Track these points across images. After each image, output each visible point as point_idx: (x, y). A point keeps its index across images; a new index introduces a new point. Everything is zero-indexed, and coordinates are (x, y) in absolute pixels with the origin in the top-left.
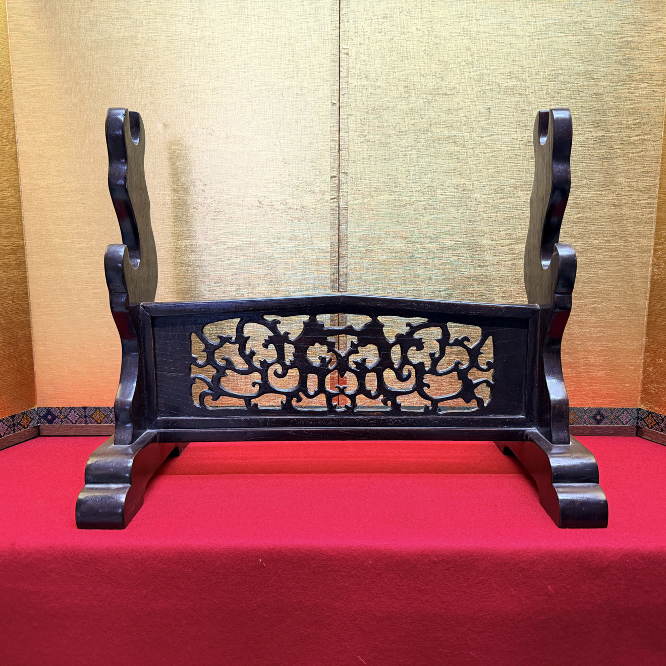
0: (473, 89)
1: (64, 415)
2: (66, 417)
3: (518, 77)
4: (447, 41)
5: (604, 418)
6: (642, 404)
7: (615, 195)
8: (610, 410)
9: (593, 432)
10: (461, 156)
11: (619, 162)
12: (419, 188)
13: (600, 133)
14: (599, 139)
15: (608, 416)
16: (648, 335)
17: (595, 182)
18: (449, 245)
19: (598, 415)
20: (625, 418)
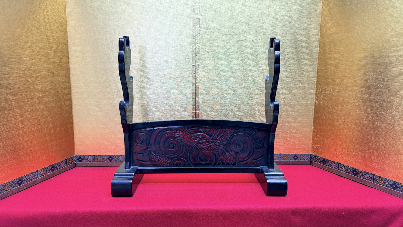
0: (247, 33)
1: (86, 158)
3: (264, 28)
4: (237, 14)
5: (297, 157)
6: (312, 152)
7: (301, 73)
8: (300, 154)
9: (293, 163)
10: (242, 58)
11: (302, 60)
12: (226, 70)
13: (295, 50)
14: (295, 52)
15: (299, 157)
16: (314, 126)
17: (293, 68)
18: (238, 91)
19: (295, 157)
20: (305, 157)
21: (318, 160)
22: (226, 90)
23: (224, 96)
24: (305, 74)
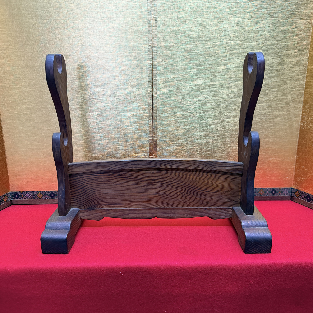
0: (217, 38)
1: (24, 195)
2: (24, 196)
3: (239, 32)
5: (276, 192)
6: (294, 186)
7: (284, 89)
8: (279, 189)
9: (271, 199)
10: (211, 71)
11: (287, 73)
12: (191, 86)
13: (278, 59)
14: (278, 62)
15: (278, 192)
16: (298, 154)
17: (275, 83)
18: (206, 113)
19: (274, 191)
20: (286, 192)
21: (301, 195)
22: (190, 112)
23: (188, 119)
24: (289, 91)
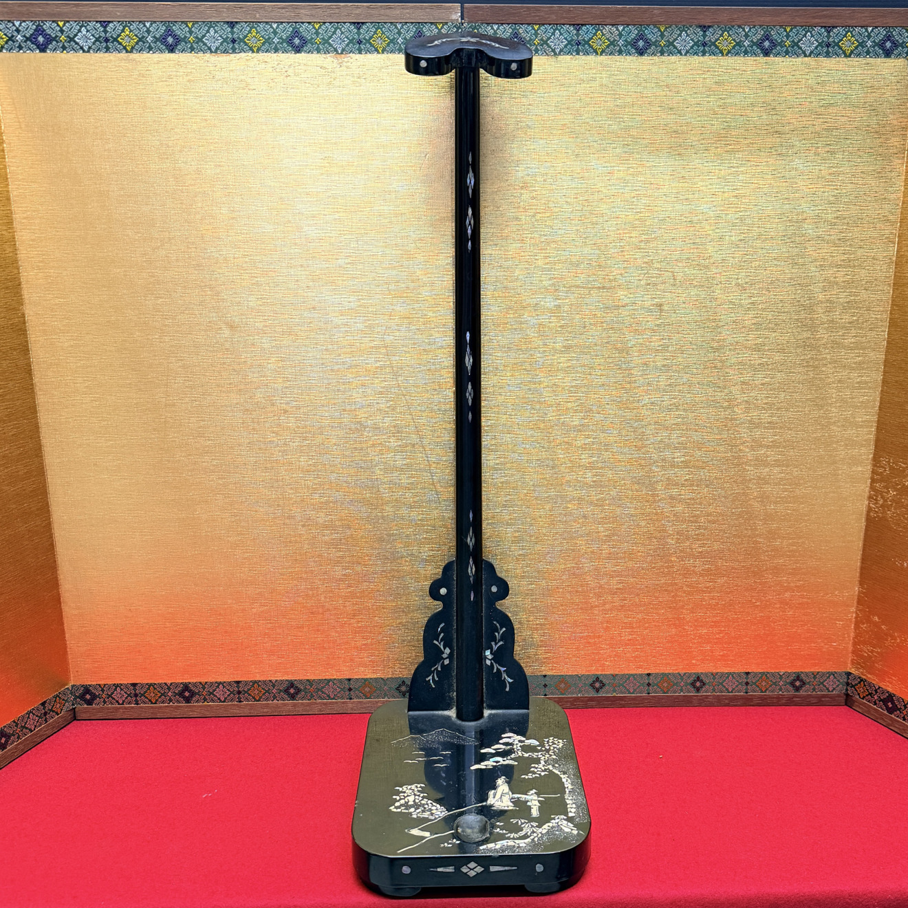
0: (639, 280)
1: (108, 694)
5: (804, 684)
6: (853, 668)
8: (813, 674)
9: (790, 702)
11: (829, 370)
15: (810, 682)
19: (798, 681)
20: (831, 683)
21: (870, 694)
22: (567, 470)
24: (835, 416)
